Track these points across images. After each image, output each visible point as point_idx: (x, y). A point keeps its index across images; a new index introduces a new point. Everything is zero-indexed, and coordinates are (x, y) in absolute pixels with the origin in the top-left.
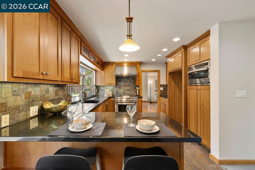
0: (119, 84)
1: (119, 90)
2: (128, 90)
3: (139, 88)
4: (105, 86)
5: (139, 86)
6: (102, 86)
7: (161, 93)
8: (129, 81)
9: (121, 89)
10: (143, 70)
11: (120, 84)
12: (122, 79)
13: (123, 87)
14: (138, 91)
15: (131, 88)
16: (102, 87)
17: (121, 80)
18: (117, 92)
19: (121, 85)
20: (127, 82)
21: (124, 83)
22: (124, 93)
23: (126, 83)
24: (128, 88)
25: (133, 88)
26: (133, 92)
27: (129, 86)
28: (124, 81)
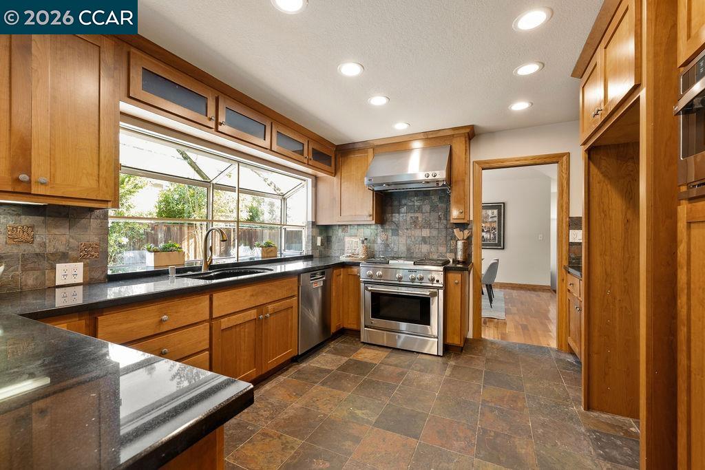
0: (394, 220)
1: (392, 239)
2: (424, 240)
3: (466, 232)
4: (349, 227)
5: (469, 227)
6: (339, 225)
7: (573, 256)
8: (427, 208)
9: (398, 235)
10: (486, 162)
11: (396, 218)
12: (404, 202)
13: (407, 229)
14: (460, 244)
15: (435, 233)
16: (340, 230)
17: (400, 205)
18: (387, 245)
19: (401, 224)
20: (419, 209)
21: (410, 215)
22: (408, 249)
23: (416, 215)
24: (426, 233)
25: (444, 233)
26: (442, 249)
27: (428, 225)
28: (411, 209)
